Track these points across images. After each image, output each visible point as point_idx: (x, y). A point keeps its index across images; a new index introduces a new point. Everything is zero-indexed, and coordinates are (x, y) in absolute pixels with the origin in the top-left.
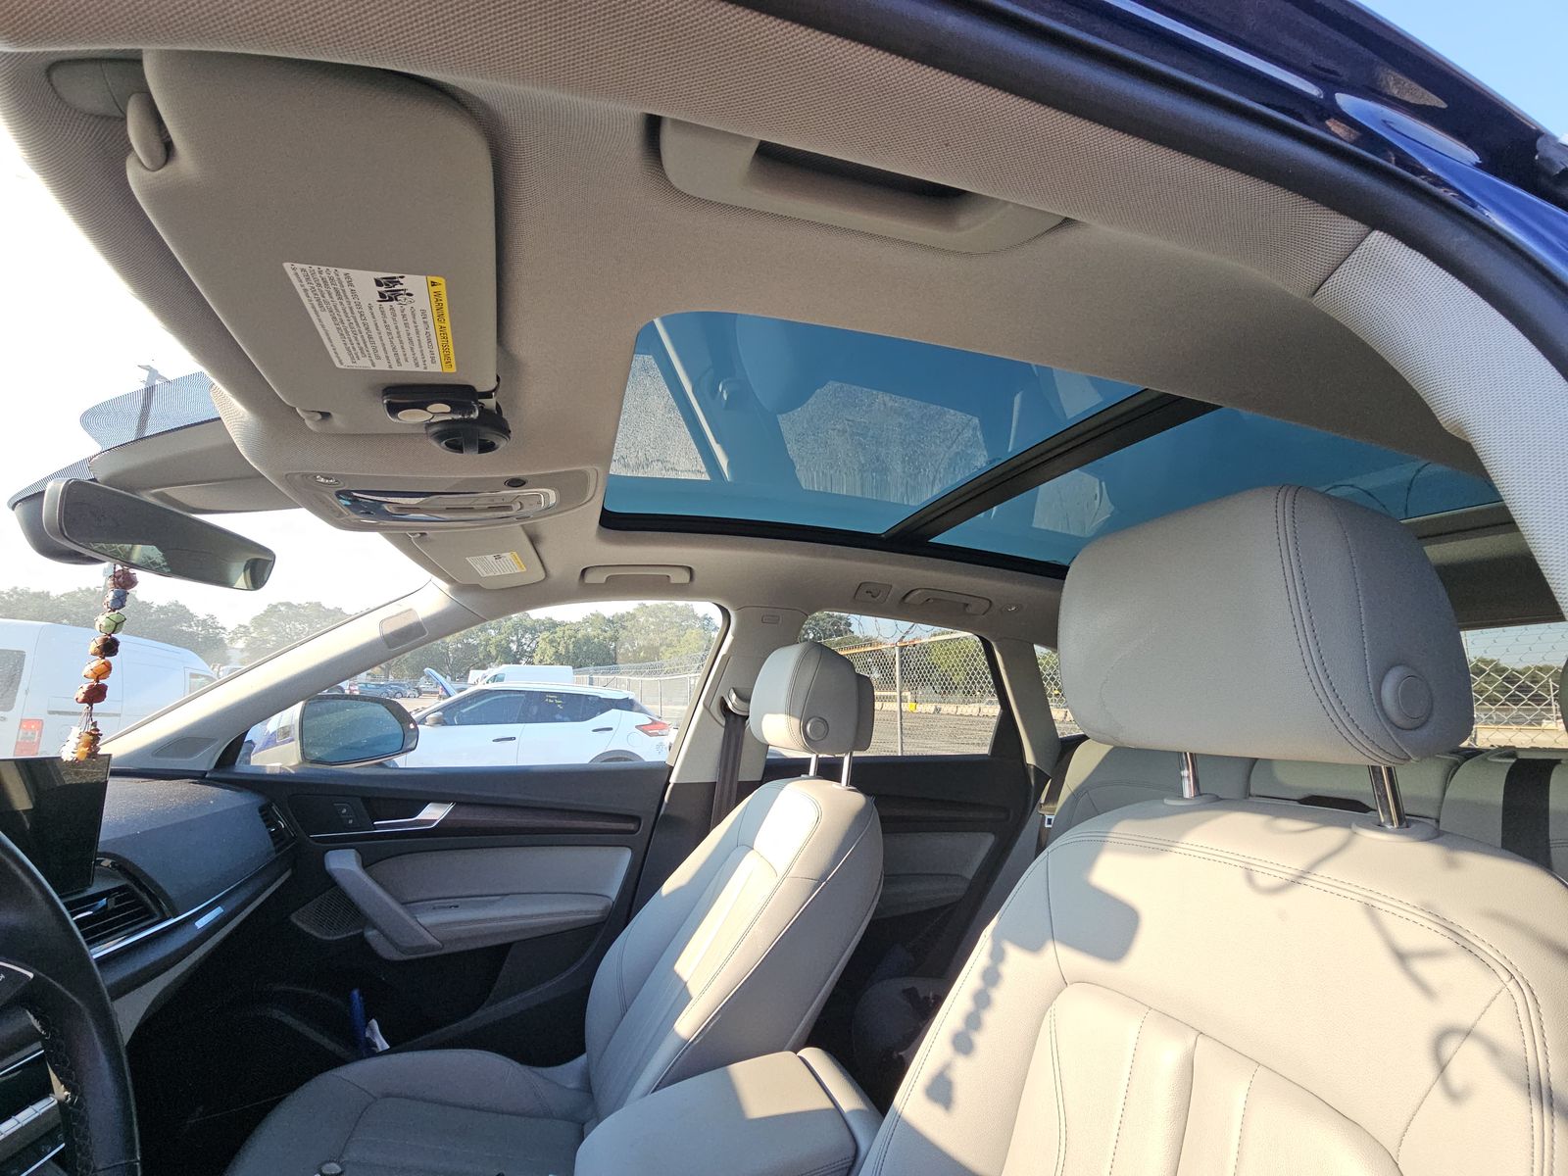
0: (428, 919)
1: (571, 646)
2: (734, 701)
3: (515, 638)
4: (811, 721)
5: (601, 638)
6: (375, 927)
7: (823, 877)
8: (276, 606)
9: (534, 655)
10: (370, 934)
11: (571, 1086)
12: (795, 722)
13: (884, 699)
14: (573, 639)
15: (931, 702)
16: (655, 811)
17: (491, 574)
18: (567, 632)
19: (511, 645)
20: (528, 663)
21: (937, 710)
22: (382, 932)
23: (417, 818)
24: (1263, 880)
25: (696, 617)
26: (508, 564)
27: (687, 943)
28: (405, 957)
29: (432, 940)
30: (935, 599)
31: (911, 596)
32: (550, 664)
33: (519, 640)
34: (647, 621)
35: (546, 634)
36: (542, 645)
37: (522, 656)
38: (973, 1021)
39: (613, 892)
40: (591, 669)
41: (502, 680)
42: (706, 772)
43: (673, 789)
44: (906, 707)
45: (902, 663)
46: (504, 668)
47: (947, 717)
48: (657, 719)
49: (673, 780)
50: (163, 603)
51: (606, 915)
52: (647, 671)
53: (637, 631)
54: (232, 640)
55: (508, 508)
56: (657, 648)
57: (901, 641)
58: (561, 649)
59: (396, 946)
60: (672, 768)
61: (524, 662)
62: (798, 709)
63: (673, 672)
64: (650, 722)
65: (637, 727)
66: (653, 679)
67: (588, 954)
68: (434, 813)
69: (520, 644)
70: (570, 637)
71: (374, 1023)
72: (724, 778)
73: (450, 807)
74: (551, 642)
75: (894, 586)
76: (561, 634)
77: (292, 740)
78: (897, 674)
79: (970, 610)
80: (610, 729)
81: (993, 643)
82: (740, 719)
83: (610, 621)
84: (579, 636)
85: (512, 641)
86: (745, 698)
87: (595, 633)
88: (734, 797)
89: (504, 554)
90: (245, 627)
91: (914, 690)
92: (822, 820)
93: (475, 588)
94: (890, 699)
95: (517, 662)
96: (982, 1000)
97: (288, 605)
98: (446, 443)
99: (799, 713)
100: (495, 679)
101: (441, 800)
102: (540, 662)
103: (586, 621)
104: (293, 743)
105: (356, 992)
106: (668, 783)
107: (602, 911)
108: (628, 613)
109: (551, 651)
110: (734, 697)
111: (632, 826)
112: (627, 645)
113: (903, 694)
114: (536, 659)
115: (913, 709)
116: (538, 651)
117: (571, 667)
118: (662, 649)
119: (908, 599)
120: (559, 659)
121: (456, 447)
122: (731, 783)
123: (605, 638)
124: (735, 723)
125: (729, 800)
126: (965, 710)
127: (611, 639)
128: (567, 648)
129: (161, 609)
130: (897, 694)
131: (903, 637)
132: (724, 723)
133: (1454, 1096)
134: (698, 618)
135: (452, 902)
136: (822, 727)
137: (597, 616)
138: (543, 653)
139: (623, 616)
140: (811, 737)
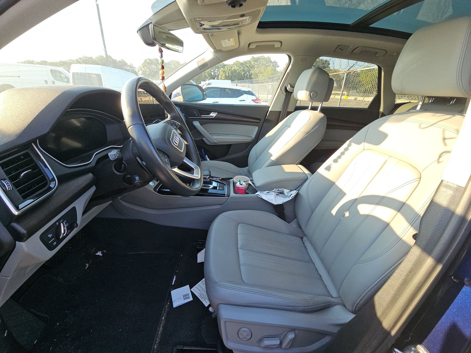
0: (215, 137)
1: (230, 73)
2: (289, 87)
3: (213, 70)
4: (312, 92)
5: (239, 70)
6: (205, 137)
7: (309, 132)
8: (146, 60)
9: (219, 76)
10: (204, 139)
11: (246, 171)
12: (308, 93)
13: (336, 94)
14: (230, 71)
15: (354, 96)
16: (264, 118)
17: (226, 46)
18: (228, 68)
19: (212, 73)
20: (217, 79)
21: (356, 99)
22: (206, 138)
23: (210, 115)
24: (422, 126)
25: (271, 62)
26: (229, 43)
27: (272, 146)
28: (211, 144)
29: (216, 142)
30: (365, 51)
31: (356, 50)
32: (224, 80)
33: (214, 71)
34: (254, 63)
35: (222, 69)
36: (221, 73)
37: (215, 77)
38: (339, 157)
39: (254, 136)
40: (236, 81)
41: (211, 84)
42: (279, 108)
43: (270, 112)
44: (343, 97)
45: (346, 79)
46: (211, 81)
47: (359, 101)
48: (258, 98)
49: (270, 110)
50: (119, 60)
51: (252, 141)
52: (254, 82)
53: (251, 68)
54: (138, 71)
55: (238, 24)
56: (257, 74)
57: (348, 70)
58: (227, 74)
59: (210, 142)
60: (269, 107)
61: (216, 79)
62: (309, 89)
63: (262, 83)
64: (256, 98)
65: (252, 100)
66: (256, 85)
67: (248, 148)
68: (213, 115)
69: (214, 73)
70: (229, 70)
71: (206, 156)
72: (283, 110)
73: (217, 113)
74: (224, 72)
75: (351, 46)
76: (226, 69)
77: (180, 95)
78: (343, 83)
79: (377, 55)
80: (244, 100)
81: (382, 68)
82: (290, 93)
83: (242, 64)
84: (232, 70)
85: (212, 71)
86: (293, 87)
87: (237, 68)
88: (286, 115)
89: (230, 39)
90: (140, 67)
91: (348, 91)
92: (311, 119)
93: (220, 51)
94: (338, 94)
95: (214, 79)
96: (343, 153)
97: (150, 60)
98: (231, 6)
99: (309, 90)
100: (209, 84)
101: (215, 111)
102: (221, 79)
103: (234, 64)
104: (181, 96)
105: (202, 150)
106: (268, 111)
107: (251, 140)
108: (248, 60)
109: (224, 75)
110: (289, 86)
111: (258, 121)
112: (248, 73)
113: (343, 93)
114: (220, 78)
115: (346, 98)
116: (220, 75)
117: (230, 81)
118: (259, 74)
119: (354, 52)
120: (227, 78)
121: (234, 7)
122: (285, 111)
123: (240, 70)
124: (288, 94)
125: (284, 116)
126: (366, 99)
127: (242, 70)
128: (229, 74)
129: (119, 62)
130: (341, 92)
131: (350, 69)
132: (285, 94)
133: (438, 162)
134: (272, 62)
135: (219, 134)
136: (315, 94)
137: (238, 62)
138: (222, 75)
139: (246, 62)
140: (312, 97)
